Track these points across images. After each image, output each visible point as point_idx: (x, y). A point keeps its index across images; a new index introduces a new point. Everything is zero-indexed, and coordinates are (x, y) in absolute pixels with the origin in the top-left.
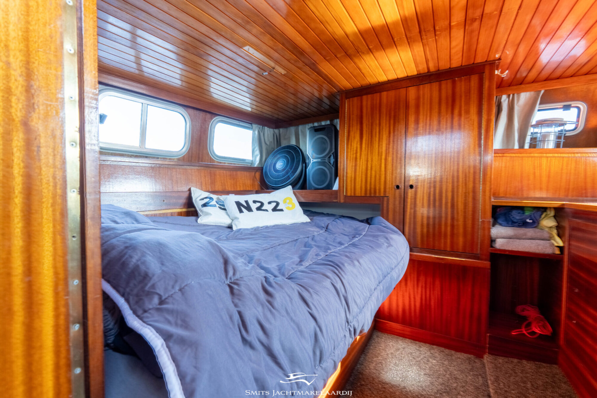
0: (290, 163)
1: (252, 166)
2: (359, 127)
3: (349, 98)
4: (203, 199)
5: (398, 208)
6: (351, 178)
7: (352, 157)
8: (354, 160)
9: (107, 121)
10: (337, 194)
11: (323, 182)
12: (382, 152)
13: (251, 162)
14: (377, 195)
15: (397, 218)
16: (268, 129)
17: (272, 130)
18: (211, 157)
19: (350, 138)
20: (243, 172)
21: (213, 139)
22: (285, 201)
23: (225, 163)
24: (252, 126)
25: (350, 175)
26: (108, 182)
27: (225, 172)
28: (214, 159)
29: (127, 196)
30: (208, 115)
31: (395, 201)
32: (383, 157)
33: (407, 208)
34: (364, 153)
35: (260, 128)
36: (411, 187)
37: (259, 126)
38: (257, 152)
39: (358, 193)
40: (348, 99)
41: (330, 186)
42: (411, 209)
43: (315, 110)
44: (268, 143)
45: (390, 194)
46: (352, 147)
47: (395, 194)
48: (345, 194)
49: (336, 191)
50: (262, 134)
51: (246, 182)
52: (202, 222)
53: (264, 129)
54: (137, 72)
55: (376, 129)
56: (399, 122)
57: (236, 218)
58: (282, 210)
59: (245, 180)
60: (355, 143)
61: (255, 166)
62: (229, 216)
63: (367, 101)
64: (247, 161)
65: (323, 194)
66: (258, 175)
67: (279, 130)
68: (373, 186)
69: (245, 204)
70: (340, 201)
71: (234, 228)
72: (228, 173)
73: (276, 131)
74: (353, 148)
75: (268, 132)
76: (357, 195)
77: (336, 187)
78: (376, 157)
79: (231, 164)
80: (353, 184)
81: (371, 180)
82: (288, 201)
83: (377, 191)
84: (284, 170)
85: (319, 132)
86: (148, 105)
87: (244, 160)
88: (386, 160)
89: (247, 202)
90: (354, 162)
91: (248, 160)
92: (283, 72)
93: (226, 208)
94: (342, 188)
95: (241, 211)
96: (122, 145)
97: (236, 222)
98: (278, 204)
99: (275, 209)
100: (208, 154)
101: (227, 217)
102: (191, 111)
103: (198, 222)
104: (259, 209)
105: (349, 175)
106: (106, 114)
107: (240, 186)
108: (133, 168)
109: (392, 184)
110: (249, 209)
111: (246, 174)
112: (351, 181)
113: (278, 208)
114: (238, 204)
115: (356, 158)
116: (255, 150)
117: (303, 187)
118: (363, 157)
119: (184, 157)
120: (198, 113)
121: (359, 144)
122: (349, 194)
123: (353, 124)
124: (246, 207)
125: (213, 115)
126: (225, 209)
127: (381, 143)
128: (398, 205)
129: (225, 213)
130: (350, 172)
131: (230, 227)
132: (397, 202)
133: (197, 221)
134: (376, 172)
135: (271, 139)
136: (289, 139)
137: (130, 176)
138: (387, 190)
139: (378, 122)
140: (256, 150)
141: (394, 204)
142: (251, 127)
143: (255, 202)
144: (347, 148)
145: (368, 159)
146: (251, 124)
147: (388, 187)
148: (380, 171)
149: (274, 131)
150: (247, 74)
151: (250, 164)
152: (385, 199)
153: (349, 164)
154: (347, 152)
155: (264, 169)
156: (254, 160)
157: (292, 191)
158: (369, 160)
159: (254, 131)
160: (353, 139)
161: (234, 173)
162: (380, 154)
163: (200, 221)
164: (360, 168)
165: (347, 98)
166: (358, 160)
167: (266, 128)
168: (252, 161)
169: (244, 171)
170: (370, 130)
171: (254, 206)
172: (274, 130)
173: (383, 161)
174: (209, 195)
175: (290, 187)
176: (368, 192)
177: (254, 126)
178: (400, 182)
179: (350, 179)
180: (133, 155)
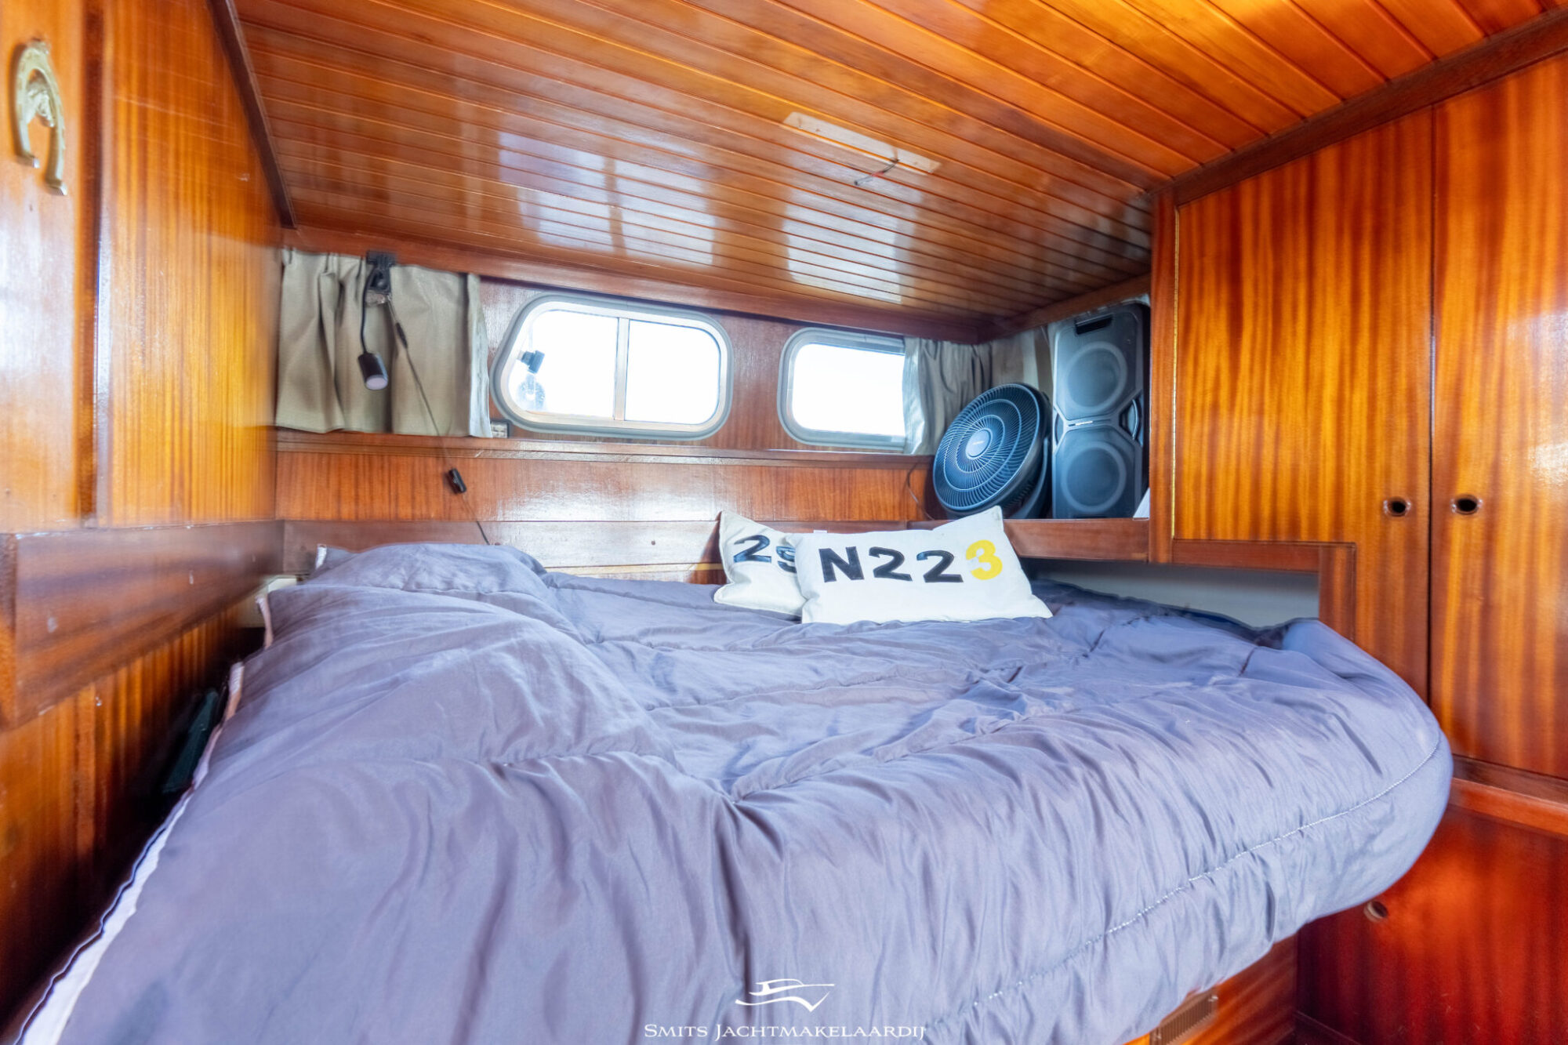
0: (1003, 438)
1: (905, 454)
2: (1225, 295)
3: (1187, 202)
4: (742, 541)
5: (1400, 592)
6: (1198, 476)
7: (1199, 402)
8: (1207, 413)
9: (543, 367)
10: (1146, 535)
11: (1104, 494)
12: (1322, 376)
13: (901, 441)
14: (1304, 536)
15: (1398, 633)
16: (956, 346)
17: (967, 350)
18: (786, 435)
19: (1192, 337)
20: (871, 472)
21: (791, 387)
22: (971, 553)
23: (824, 448)
24: (904, 343)
25: (1193, 466)
26: (536, 497)
27: (817, 471)
28: (794, 438)
29: (571, 530)
30: (779, 328)
31: (1384, 564)
32: (1329, 391)
33: (1444, 591)
34: (1243, 384)
35: (927, 346)
36: (1467, 505)
37: (924, 341)
38: (918, 415)
39: (1224, 530)
40: (1183, 209)
41: (1125, 507)
42: (1465, 595)
43: (1096, 270)
44: (954, 388)
45: (1362, 531)
46: (1201, 370)
47: (1384, 536)
48: (1173, 533)
49: (1143, 525)
50: (934, 365)
51: (881, 497)
52: (725, 599)
53: (942, 348)
54: (610, 249)
55: (1295, 293)
56: (1398, 249)
57: (814, 595)
58: (957, 579)
59: (881, 490)
60: (1213, 354)
61: (913, 453)
62: (798, 586)
63: (1257, 197)
64: (893, 441)
65: (1098, 532)
66: (918, 478)
67: (991, 348)
68: (1283, 506)
69: (845, 558)
70: (1155, 558)
71: (805, 620)
72: (827, 474)
73: (981, 350)
74: (1205, 373)
75: (954, 356)
76: (1220, 537)
77: (1143, 511)
78: (1295, 398)
79: (844, 449)
80: (1204, 497)
81: (1275, 479)
82: (980, 552)
83: (1304, 524)
84: (986, 457)
85: (1090, 335)
86: (630, 320)
87: (884, 439)
88: (1340, 402)
89: (852, 552)
90: (1207, 420)
91: (896, 437)
92: (928, 165)
93: (796, 565)
94: (1161, 513)
95: (829, 576)
96: (572, 415)
97: (811, 605)
98: (948, 559)
99: (934, 576)
100: (780, 426)
101: (794, 589)
102: (733, 323)
103: (715, 599)
104: (882, 572)
105: (1189, 469)
106: (541, 350)
107: (860, 508)
108: (590, 467)
109: (1370, 494)
110: (854, 571)
111: (882, 475)
112: (1197, 488)
113: (947, 572)
114: (828, 558)
115: (1215, 406)
116: (912, 408)
117: (1044, 510)
118: (1243, 398)
119: (717, 435)
120: (750, 324)
121: (1225, 354)
122: (1188, 534)
123: (1201, 290)
124: (846, 565)
125: (791, 328)
126: (793, 570)
127: (1316, 342)
128: (1401, 581)
129: (793, 579)
130: (1194, 458)
131: (797, 619)
132: (1397, 568)
133: (712, 597)
134: (1295, 452)
135: (965, 376)
136: (1020, 369)
137: (583, 485)
138: (1349, 518)
139: (1302, 264)
140: (916, 409)
141: (1383, 576)
142: (902, 346)
143: (875, 552)
144: (1182, 373)
145: (1261, 404)
146: (902, 338)
147: (1349, 507)
148: (1316, 445)
149: (974, 351)
150: (832, 195)
151: (901, 449)
152: (1340, 555)
153: (1187, 431)
154: (1181, 387)
155: (936, 460)
156: (910, 437)
157: (1001, 521)
158: (1267, 407)
159: (909, 355)
160: (1202, 338)
161: (846, 473)
162: (1314, 383)
163: (721, 597)
164: (1229, 440)
165: (1177, 204)
166: (1224, 410)
167: (947, 344)
168: (906, 439)
169: (875, 468)
170: (1270, 300)
171: (868, 564)
172: (976, 347)
173: (1328, 409)
174: (764, 530)
175: (997, 510)
176: (1265, 528)
177: (910, 342)
178: (1412, 489)
179: (1192, 481)
180: (600, 439)
